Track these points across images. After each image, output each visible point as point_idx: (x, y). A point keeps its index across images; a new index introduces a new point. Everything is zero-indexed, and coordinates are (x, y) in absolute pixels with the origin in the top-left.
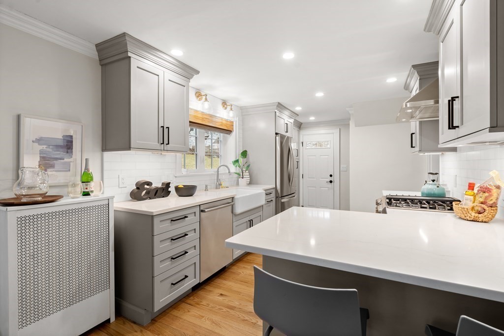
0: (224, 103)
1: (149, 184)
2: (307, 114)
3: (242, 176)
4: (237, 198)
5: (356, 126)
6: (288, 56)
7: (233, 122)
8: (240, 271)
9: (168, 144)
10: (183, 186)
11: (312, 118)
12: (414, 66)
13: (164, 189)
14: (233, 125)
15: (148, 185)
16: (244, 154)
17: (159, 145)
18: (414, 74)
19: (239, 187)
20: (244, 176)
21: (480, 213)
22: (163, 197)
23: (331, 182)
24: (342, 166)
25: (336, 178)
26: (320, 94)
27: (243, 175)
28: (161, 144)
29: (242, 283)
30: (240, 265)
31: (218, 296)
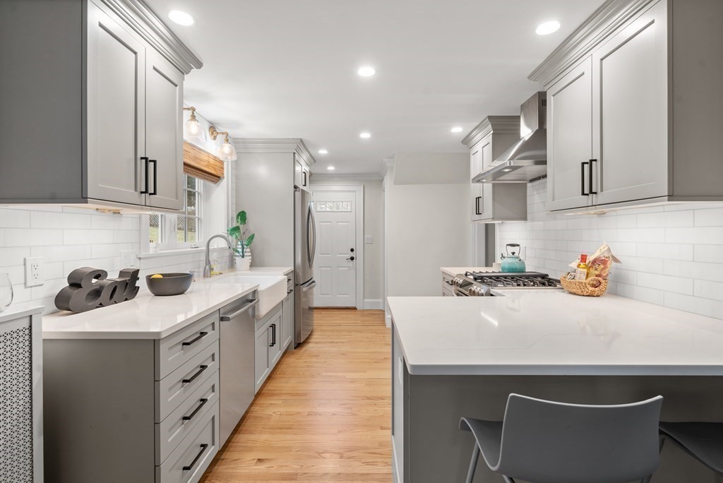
0: (213, 128)
1: (99, 275)
2: (327, 160)
3: (241, 254)
4: (262, 291)
5: (395, 183)
6: (366, 71)
7: (222, 162)
8: (269, 411)
9: (155, 193)
10: (162, 277)
11: (331, 168)
12: (490, 118)
13: (127, 283)
14: (223, 168)
15: (97, 277)
16: (242, 216)
17: (137, 194)
18: (487, 126)
19: (237, 272)
20: (246, 254)
21: (595, 287)
22: (126, 300)
23: (352, 259)
24: (366, 236)
25: (359, 254)
26: (365, 135)
27: (243, 252)
28: (142, 193)
29: (283, 430)
30: (262, 401)
31: (256, 465)
